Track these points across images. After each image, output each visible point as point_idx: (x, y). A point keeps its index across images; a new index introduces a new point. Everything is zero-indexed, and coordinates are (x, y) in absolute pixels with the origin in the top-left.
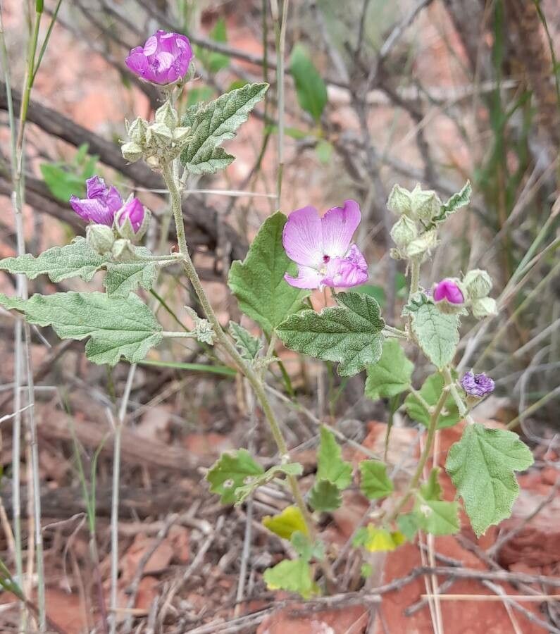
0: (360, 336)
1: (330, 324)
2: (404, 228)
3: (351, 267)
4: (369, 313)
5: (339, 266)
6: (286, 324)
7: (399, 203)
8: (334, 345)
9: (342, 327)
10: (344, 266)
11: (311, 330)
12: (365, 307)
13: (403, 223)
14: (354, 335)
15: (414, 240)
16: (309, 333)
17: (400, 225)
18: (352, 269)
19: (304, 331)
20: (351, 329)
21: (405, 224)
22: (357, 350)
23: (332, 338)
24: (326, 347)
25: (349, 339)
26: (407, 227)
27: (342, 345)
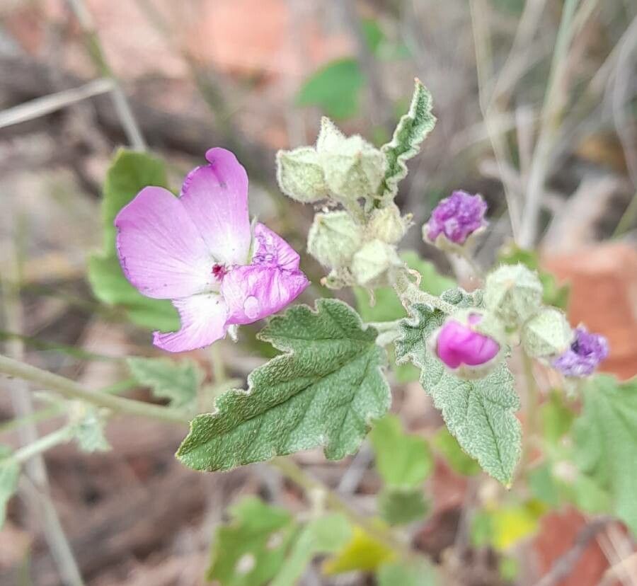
0: (342, 375)
1: (276, 393)
2: (329, 236)
3: (266, 273)
4: (341, 327)
5: (244, 284)
6: (192, 440)
7: (299, 185)
8: (299, 419)
9: (300, 383)
10: (253, 278)
11: (245, 420)
12: (328, 323)
13: (323, 231)
14: (328, 382)
15: (359, 249)
16: (244, 427)
17: (318, 234)
18: (272, 276)
19: (232, 429)
20: (318, 375)
21: (329, 229)
22: (347, 402)
23: (290, 412)
24: (288, 430)
25: (324, 394)
26: (336, 232)
27: (315, 410)
